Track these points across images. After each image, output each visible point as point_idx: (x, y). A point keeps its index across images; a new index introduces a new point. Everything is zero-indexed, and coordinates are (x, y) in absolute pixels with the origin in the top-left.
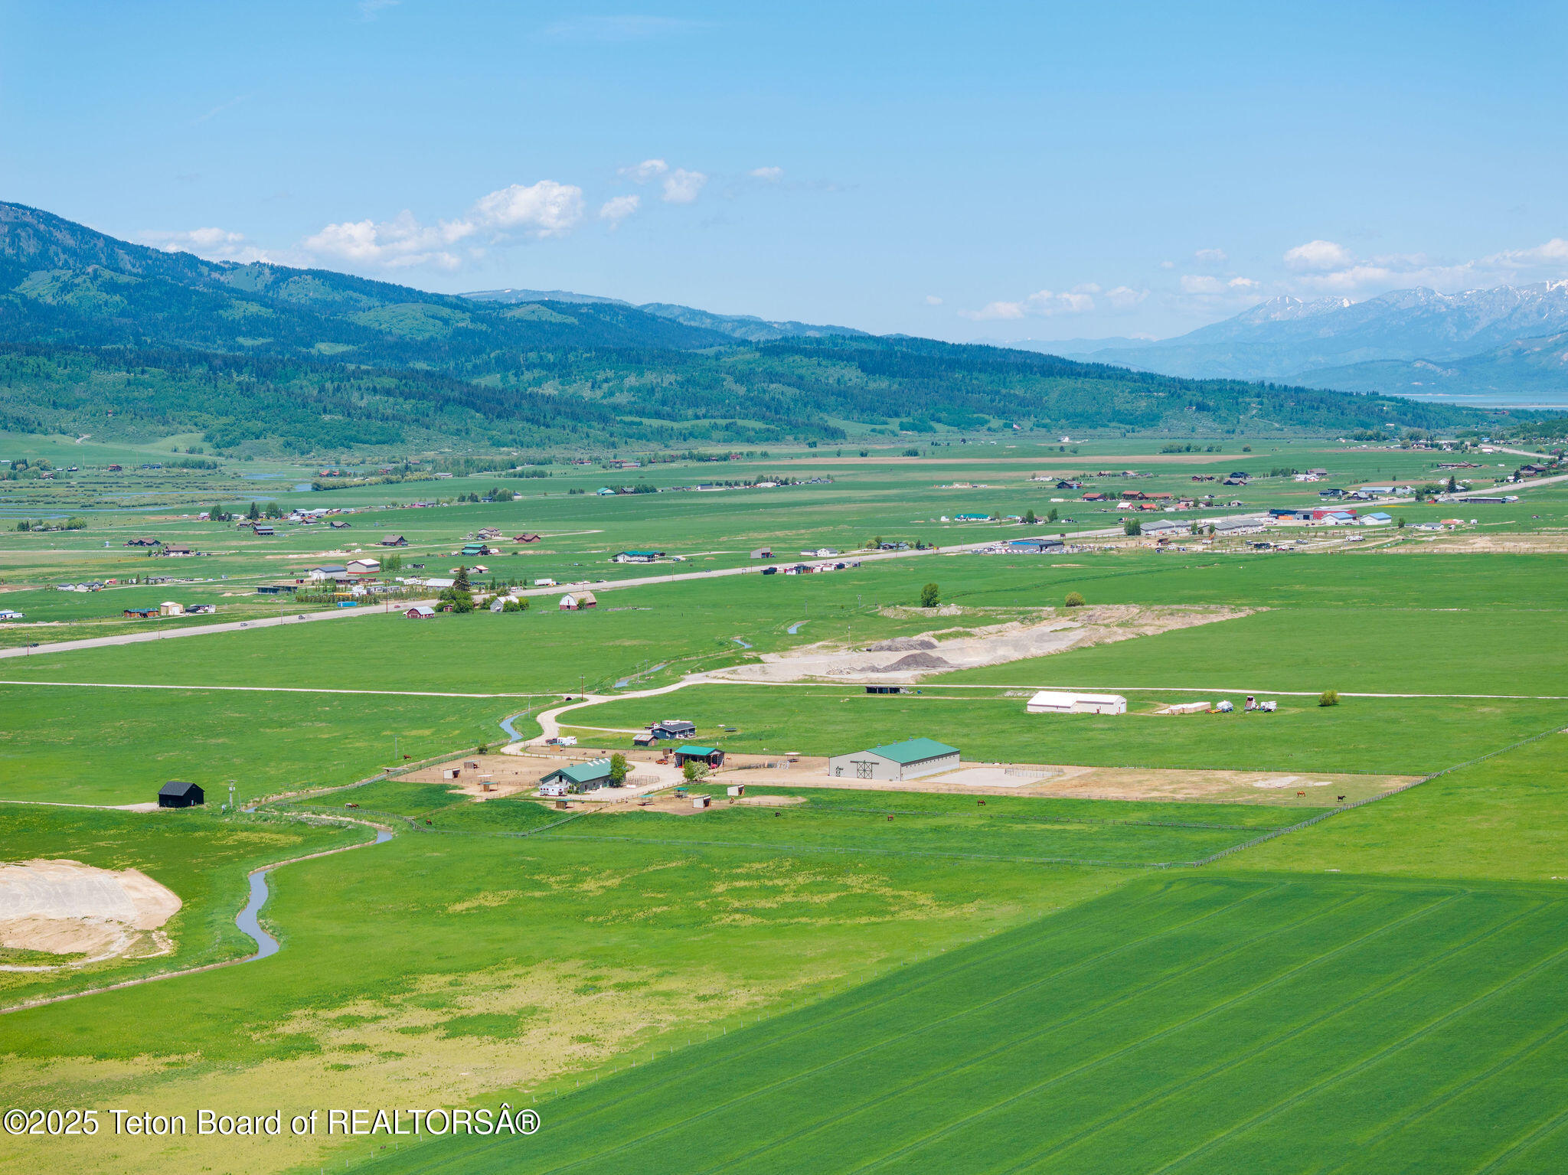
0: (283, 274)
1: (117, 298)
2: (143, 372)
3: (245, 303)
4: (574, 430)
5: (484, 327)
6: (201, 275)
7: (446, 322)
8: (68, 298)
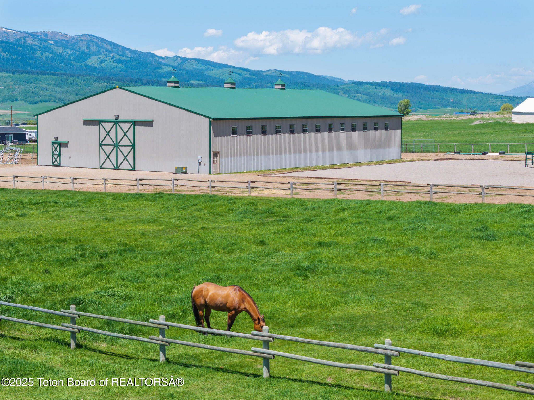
0: (185, 60)
1: (120, 65)
2: (113, 83)
3: (166, 67)
5: (254, 77)
6: (156, 60)
7: (240, 75)
8: (103, 65)
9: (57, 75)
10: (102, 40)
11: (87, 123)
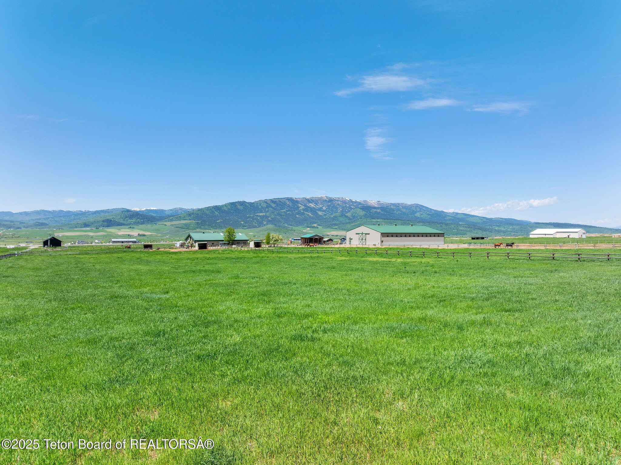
0: (457, 214)
1: (429, 216)
4: (498, 233)
7: (482, 220)
8: (422, 216)
9: (402, 220)
10: (422, 206)
11: (356, 234)
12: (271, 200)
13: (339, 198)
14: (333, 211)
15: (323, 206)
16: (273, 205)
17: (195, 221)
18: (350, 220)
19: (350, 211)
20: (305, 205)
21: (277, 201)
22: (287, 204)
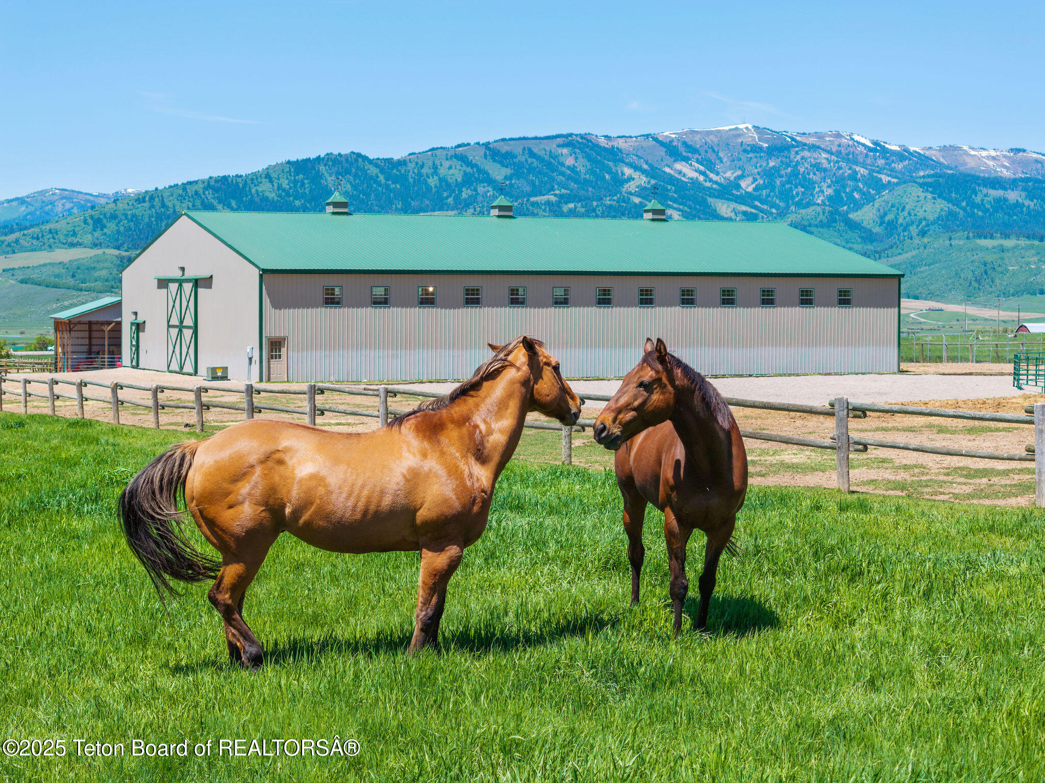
12: (487, 145)
13: (818, 135)
14: (793, 197)
15: (742, 177)
16: (499, 173)
17: (116, 252)
18: (872, 241)
19: (869, 199)
20: (653, 172)
21: (518, 149)
22: (563, 165)
